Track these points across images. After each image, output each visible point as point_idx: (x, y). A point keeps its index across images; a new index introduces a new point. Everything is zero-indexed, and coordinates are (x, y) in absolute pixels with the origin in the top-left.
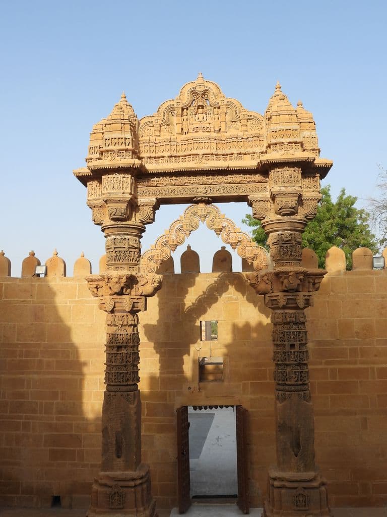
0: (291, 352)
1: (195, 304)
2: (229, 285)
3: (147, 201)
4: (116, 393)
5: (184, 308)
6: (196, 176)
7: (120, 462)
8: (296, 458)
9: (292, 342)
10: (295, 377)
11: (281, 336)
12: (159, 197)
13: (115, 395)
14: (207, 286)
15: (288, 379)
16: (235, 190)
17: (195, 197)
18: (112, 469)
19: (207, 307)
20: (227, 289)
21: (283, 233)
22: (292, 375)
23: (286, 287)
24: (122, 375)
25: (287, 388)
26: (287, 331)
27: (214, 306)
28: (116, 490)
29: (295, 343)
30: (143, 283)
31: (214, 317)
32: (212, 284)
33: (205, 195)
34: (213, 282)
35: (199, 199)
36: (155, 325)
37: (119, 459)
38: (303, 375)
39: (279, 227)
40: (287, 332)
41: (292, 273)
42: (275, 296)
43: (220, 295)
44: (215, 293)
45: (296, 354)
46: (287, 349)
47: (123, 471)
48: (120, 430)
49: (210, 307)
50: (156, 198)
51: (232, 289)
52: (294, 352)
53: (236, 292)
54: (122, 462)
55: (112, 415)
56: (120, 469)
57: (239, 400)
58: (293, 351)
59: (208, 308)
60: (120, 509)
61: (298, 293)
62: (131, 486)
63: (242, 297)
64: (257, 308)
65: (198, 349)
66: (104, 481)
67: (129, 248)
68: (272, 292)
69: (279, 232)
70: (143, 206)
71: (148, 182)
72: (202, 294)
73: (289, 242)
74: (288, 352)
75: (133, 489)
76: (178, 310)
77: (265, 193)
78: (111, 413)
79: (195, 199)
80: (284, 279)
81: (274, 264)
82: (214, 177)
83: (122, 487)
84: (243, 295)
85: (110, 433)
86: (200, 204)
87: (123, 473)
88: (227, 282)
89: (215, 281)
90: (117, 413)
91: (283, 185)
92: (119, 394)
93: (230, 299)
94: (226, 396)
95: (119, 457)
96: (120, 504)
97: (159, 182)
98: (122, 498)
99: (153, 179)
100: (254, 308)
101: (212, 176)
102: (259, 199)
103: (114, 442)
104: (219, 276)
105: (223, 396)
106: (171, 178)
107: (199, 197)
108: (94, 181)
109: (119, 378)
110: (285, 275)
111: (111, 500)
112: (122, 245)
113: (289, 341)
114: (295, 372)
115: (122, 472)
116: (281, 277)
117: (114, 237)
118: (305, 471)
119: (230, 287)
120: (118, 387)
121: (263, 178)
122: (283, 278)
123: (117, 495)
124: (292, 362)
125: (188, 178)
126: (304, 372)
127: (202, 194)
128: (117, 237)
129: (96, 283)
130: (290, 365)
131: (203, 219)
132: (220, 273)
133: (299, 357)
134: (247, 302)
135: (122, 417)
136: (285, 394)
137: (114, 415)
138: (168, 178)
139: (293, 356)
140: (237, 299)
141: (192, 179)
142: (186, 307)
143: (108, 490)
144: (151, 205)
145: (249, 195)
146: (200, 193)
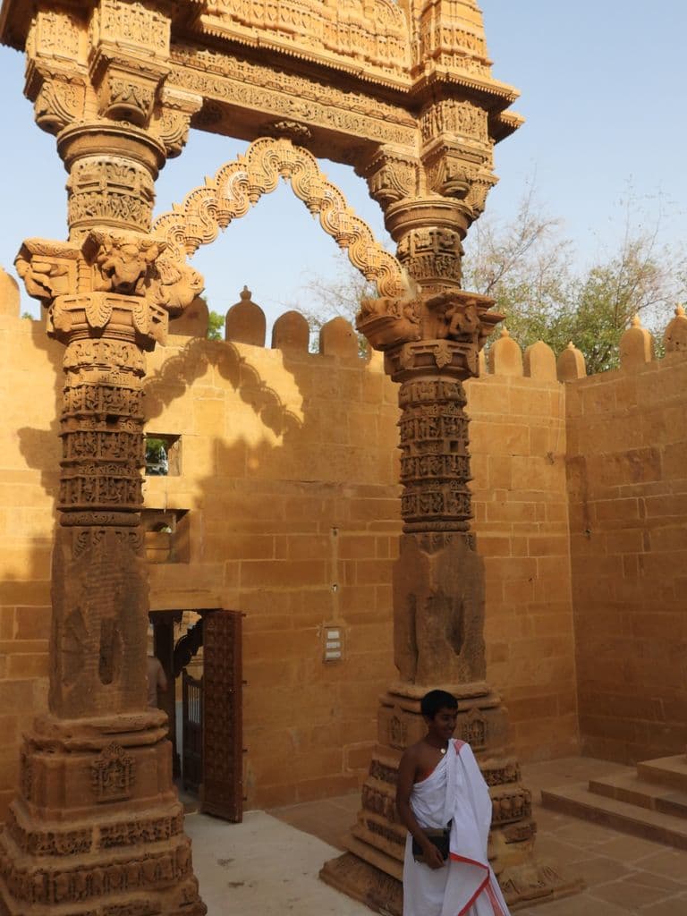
0: (452, 456)
2: (206, 364)
3: (184, 98)
4: (105, 528)
6: (290, 75)
7: (112, 692)
8: (458, 657)
9: (454, 438)
10: (458, 504)
11: (433, 425)
12: (211, 97)
13: (103, 532)
14: (163, 362)
15: (445, 507)
16: (361, 126)
17: (286, 119)
18: (93, 711)
19: (161, 403)
20: (203, 371)
21: (441, 230)
22: (452, 500)
23: (458, 327)
24: (120, 485)
25: (442, 524)
26: (445, 415)
27: (177, 402)
28: (114, 756)
29: (458, 439)
30: (172, 279)
31: (176, 424)
32: (173, 357)
33: (304, 120)
34: (177, 353)
35: (290, 125)
36: (46, 433)
37: (108, 687)
38: (466, 500)
39: (436, 215)
40: (445, 418)
41: (473, 302)
42: (428, 347)
43: (190, 383)
44: (180, 377)
45: (460, 460)
46: (446, 450)
47: (118, 713)
48: (113, 615)
49: (167, 405)
50: (204, 99)
51: (212, 372)
52: (457, 457)
53: (221, 379)
54: (116, 692)
55: (94, 579)
56: (111, 710)
57: (219, 599)
58: (455, 454)
60: (124, 799)
61: (468, 345)
62: (149, 742)
63: (233, 390)
64: (259, 414)
66: (78, 740)
68: (422, 340)
69: (434, 229)
70: (171, 107)
71: (191, 56)
72: (153, 374)
73: (449, 250)
74: (446, 456)
75: (153, 750)
77: (410, 147)
78: (90, 576)
79: (282, 124)
80: (456, 312)
81: (420, 289)
82: (325, 89)
83: (126, 747)
84: (235, 387)
85: (87, 623)
86: (281, 140)
87: (120, 718)
88: (204, 357)
89: (180, 352)
90: (108, 576)
91: (462, 133)
92: (113, 529)
93: (208, 393)
94: (193, 591)
95: (108, 682)
96: (123, 788)
97: (215, 64)
98: (130, 772)
99: (199, 52)
100: (255, 415)
101: (322, 85)
102: (400, 157)
103: (98, 645)
104: (188, 344)
105: (188, 591)
106: (239, 63)
107: (292, 121)
108: (57, 13)
109: (113, 492)
110: (459, 305)
111: (101, 782)
112: (127, 182)
113: (448, 435)
114: (457, 494)
115: (117, 716)
116: (452, 307)
117: (106, 158)
118: (472, 681)
119: (210, 367)
120: (110, 514)
121: (410, 118)
122: (455, 309)
123: (115, 768)
124: (452, 476)
125: (274, 73)
127: (299, 117)
128: (116, 160)
129: (51, 260)
130: (448, 480)
131: (287, 172)
132: (190, 338)
134: (241, 402)
135: (118, 584)
136: (441, 536)
137: (97, 581)
138: (233, 59)
139: (454, 465)
140: (221, 395)
141: (283, 80)
143: (91, 759)
144: (191, 110)
145: (383, 144)
146: (297, 113)
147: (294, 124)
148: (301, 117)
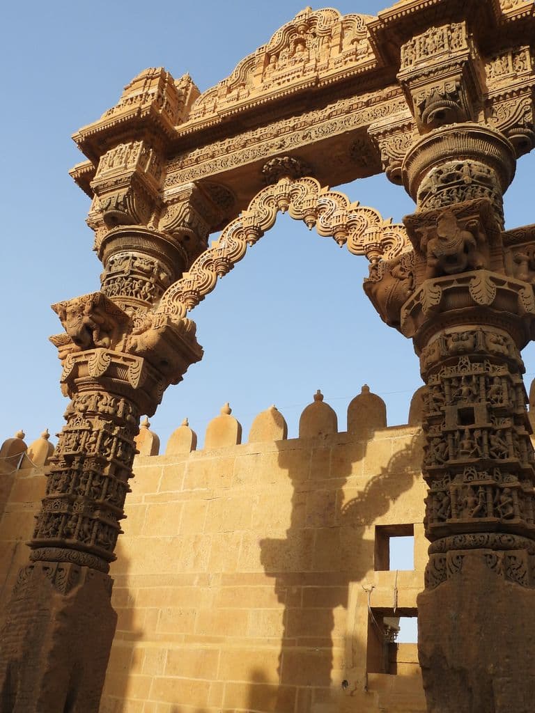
0: (462, 432)
1: (365, 493)
3: (179, 190)
5: (341, 503)
9: (463, 405)
10: (476, 503)
12: (199, 178)
15: (454, 512)
17: (266, 160)
19: (388, 500)
29: (472, 405)
32: (400, 451)
33: (281, 151)
34: (404, 447)
35: (271, 163)
38: (503, 498)
40: (450, 381)
45: (477, 434)
46: (451, 423)
48: (19, 655)
49: (395, 500)
50: (195, 182)
52: (472, 431)
58: (467, 428)
59: (391, 502)
65: (369, 587)
67: (132, 273)
68: (412, 294)
71: (184, 159)
72: (380, 472)
74: (453, 433)
76: (331, 504)
86: (279, 181)
89: (407, 445)
99: (191, 154)
102: (388, 127)
104: (415, 436)
107: (270, 159)
113: (455, 401)
114: (475, 488)
124: (464, 459)
126: (507, 490)
130: (459, 469)
133: (490, 445)
139: (466, 443)
142: (345, 502)
144: (186, 196)
145: (369, 126)
146: (271, 150)
147: (273, 160)
148: (276, 151)
